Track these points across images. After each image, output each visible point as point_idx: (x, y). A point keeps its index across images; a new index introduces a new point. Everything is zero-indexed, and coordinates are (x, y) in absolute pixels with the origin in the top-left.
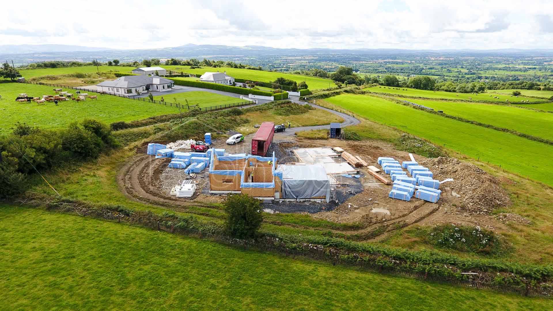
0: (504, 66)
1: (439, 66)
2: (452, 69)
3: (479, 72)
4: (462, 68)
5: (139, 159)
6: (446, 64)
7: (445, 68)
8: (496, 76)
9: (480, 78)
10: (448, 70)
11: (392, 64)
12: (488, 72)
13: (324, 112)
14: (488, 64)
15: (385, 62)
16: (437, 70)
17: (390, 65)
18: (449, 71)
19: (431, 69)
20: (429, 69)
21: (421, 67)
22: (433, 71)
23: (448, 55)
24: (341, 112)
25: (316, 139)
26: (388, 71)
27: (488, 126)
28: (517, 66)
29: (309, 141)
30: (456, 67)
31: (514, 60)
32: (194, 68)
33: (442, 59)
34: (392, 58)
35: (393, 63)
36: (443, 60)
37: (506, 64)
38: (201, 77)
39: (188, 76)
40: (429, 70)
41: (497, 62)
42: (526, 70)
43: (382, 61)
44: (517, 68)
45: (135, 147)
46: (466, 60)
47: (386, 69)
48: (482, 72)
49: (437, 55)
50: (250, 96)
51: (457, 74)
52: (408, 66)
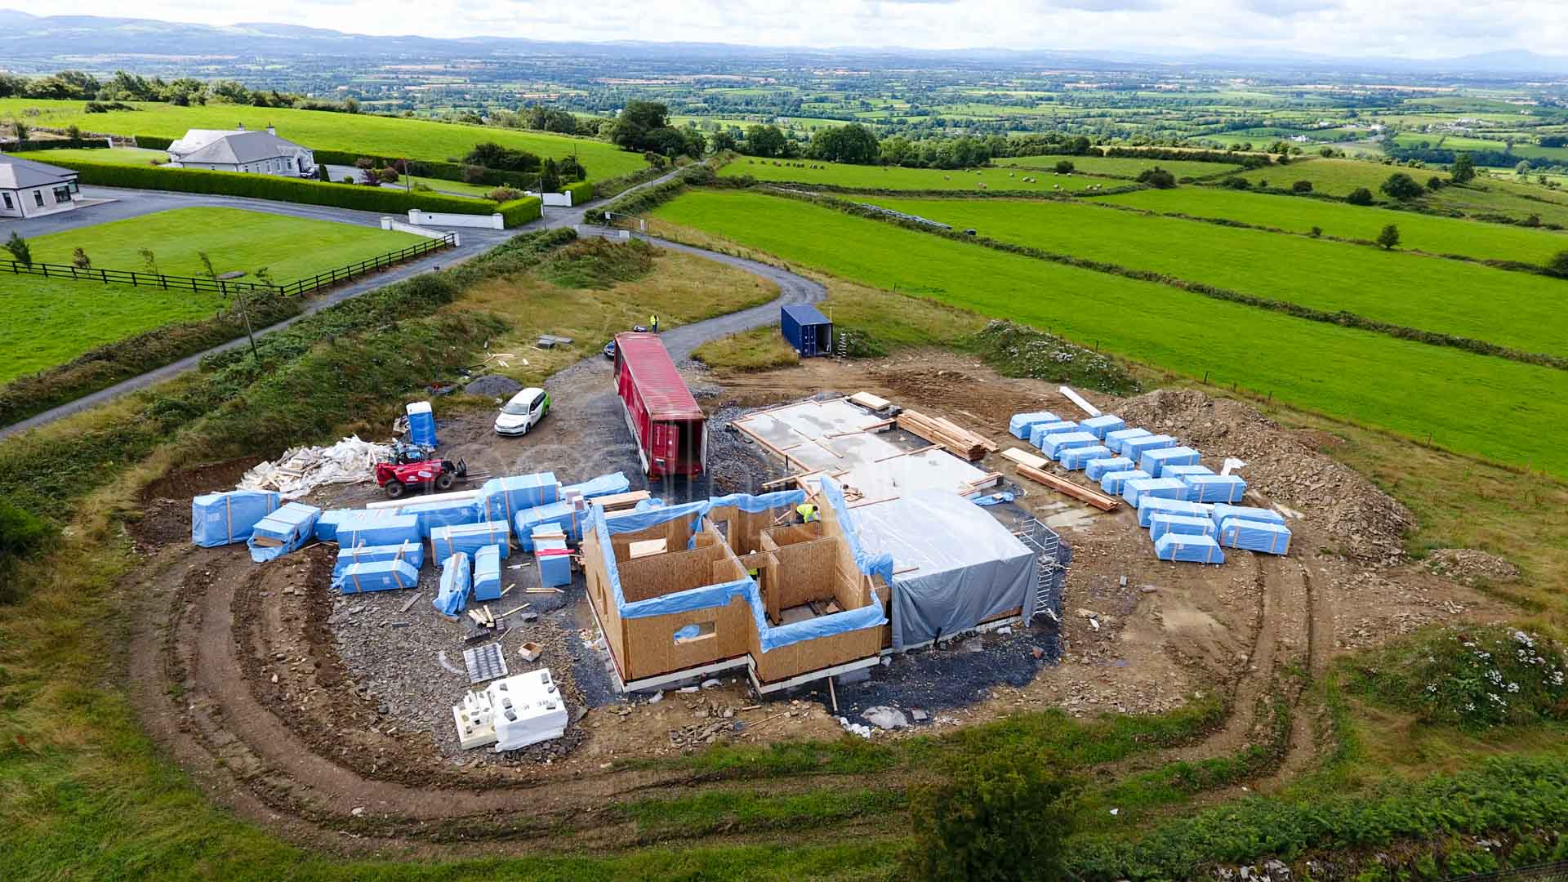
0: (986, 93)
1: (839, 93)
2: (873, 102)
3: (935, 108)
4: (894, 97)
5: (176, 582)
6: (853, 87)
7: (854, 99)
8: (975, 119)
9: (941, 124)
10: (863, 103)
11: (717, 87)
12: (954, 107)
13: (696, 261)
14: (950, 88)
15: (698, 81)
16: (838, 105)
17: (713, 91)
18: (866, 106)
19: (822, 100)
20: (816, 100)
21: (796, 96)
22: (828, 106)
23: (852, 62)
24: (739, 256)
25: (770, 370)
26: (713, 108)
27: (1109, 269)
28: (1014, 93)
29: (753, 380)
30: (880, 97)
31: (1005, 78)
32: (101, 109)
33: (841, 72)
34: (714, 71)
35: (720, 84)
36: (843, 77)
37: (987, 87)
38: (172, 147)
39: (105, 145)
40: (816, 105)
41: (968, 83)
42: (1033, 104)
43: (690, 79)
44: (1012, 96)
45: (113, 518)
46: (899, 78)
47: (705, 102)
48: (941, 109)
49: (826, 62)
50: (414, 215)
51: (886, 114)
52: (762, 92)
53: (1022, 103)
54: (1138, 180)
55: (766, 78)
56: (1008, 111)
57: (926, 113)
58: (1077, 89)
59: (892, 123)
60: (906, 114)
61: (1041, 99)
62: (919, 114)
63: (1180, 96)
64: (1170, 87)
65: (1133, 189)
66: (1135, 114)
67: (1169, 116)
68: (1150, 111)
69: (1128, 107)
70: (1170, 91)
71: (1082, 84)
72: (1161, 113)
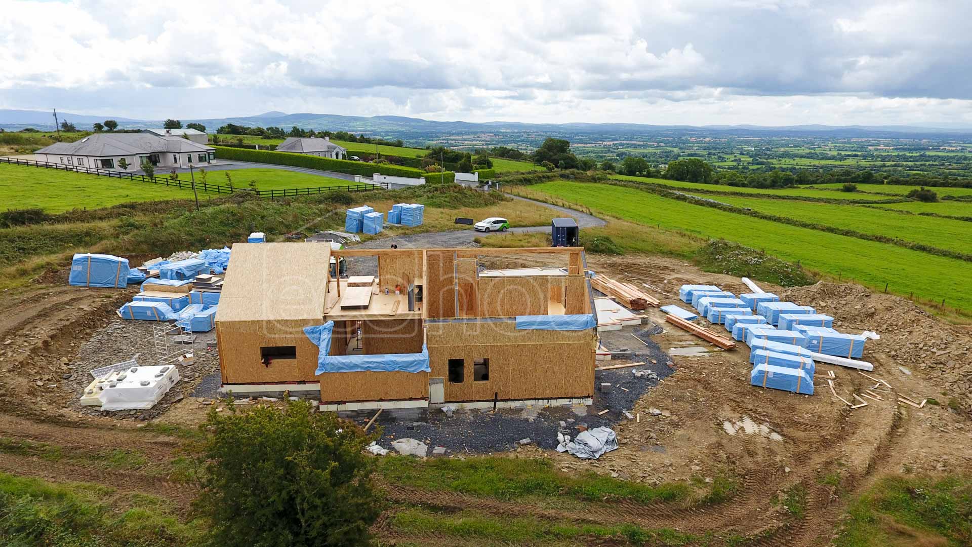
0: (808, 152)
1: (705, 151)
2: (727, 157)
3: (769, 160)
4: (742, 154)
6: (715, 148)
7: (714, 155)
8: (797, 167)
9: (772, 169)
10: (720, 157)
12: (783, 160)
13: (530, 206)
14: (782, 149)
15: (615, 145)
17: (624, 150)
18: (722, 159)
20: (689, 155)
21: (676, 153)
23: (715, 132)
27: (846, 233)
28: (828, 152)
30: (732, 154)
31: (822, 143)
32: (269, 138)
33: (708, 139)
34: (626, 139)
35: (628, 146)
36: (709, 142)
37: (809, 148)
41: (795, 146)
42: (842, 158)
43: (611, 143)
44: (827, 154)
46: (747, 143)
47: (617, 156)
48: (774, 161)
49: (700, 134)
50: (376, 176)
51: (735, 164)
52: (654, 151)
53: (833, 158)
54: (907, 196)
55: (658, 142)
56: (823, 162)
57: (762, 163)
58: (877, 150)
59: (739, 169)
60: (749, 163)
61: (849, 155)
62: (758, 164)
63: (960, 154)
64: (953, 149)
65: (901, 201)
66: (921, 165)
67: (950, 167)
68: (934, 163)
69: (917, 161)
70: (953, 151)
71: (882, 147)
72: (943, 165)
